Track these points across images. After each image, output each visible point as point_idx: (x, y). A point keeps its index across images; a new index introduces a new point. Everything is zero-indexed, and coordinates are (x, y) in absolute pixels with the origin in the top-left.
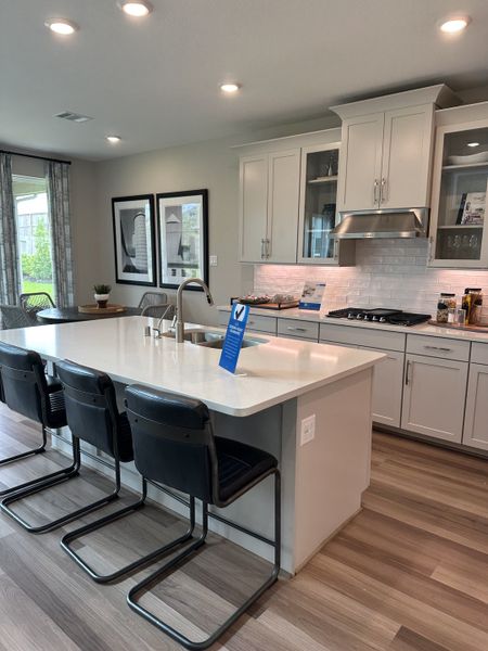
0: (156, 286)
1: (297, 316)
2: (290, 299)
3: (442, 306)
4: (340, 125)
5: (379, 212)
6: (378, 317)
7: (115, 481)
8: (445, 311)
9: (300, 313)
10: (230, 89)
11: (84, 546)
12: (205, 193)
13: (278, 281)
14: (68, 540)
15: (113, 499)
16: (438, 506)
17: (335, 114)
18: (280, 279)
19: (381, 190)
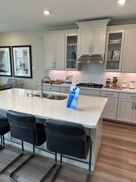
0: (12, 77)
1: (65, 86)
2: (61, 81)
3: (107, 82)
4: (79, 28)
5: (90, 55)
6: (91, 86)
7: (22, 149)
8: (108, 84)
9: (66, 85)
10: (47, 13)
11: (19, 177)
12: (30, 47)
13: (57, 75)
14: (12, 175)
15: (22, 155)
16: (119, 140)
17: (77, 25)
18: (57, 74)
19: (91, 49)
